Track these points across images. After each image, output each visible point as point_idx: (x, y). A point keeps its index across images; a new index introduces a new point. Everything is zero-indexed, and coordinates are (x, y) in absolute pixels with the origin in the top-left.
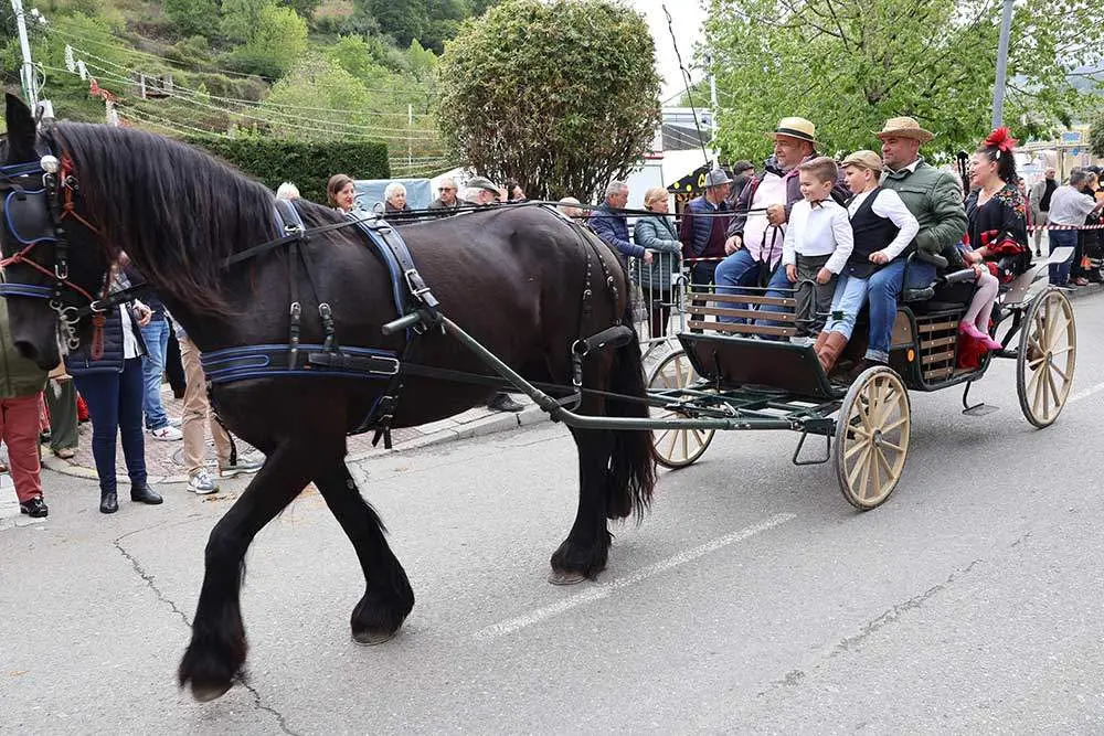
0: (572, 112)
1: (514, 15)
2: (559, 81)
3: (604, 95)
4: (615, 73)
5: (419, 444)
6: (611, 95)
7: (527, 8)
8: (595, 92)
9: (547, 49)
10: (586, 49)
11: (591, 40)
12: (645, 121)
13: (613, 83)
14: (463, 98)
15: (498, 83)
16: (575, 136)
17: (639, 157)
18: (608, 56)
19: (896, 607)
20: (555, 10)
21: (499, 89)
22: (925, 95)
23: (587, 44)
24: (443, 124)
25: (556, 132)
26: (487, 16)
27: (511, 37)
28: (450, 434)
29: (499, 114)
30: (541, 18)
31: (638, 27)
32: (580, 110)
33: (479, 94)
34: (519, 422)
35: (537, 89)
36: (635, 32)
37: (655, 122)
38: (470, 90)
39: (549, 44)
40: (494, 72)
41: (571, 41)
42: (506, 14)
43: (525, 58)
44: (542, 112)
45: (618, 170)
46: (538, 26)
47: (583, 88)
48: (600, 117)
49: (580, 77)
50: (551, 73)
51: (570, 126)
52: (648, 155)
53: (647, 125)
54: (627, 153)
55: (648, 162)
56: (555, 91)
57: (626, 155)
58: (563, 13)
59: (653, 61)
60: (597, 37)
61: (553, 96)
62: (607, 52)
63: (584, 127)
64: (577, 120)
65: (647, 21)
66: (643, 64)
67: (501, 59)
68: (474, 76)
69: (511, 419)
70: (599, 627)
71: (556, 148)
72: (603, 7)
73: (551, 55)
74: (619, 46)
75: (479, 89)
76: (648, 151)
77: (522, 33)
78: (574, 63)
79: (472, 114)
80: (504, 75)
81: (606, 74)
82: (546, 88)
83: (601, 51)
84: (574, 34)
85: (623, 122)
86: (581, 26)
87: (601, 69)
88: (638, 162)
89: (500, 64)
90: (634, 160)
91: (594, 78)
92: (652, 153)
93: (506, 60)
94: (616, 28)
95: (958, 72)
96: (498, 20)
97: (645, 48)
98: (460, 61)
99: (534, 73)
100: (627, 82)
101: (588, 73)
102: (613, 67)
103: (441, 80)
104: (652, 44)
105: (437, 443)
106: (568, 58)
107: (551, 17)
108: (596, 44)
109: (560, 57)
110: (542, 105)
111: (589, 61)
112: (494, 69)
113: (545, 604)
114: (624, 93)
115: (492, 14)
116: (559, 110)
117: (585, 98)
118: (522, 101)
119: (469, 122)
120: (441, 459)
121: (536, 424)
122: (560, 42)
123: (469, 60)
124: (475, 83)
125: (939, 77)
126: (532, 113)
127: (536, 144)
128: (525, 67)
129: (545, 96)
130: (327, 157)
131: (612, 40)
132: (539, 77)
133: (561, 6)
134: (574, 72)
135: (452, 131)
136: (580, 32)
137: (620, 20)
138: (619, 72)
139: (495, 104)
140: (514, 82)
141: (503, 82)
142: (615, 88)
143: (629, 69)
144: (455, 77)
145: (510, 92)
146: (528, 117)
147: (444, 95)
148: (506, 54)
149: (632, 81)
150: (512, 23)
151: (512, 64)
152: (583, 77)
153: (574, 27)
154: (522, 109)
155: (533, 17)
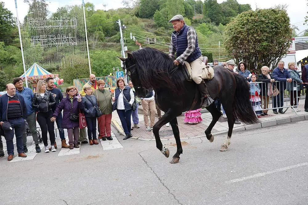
0: (263, 42)
1: (246, 15)
2: (259, 33)
3: (273, 36)
4: (276, 29)
6: (275, 35)
7: (249, 13)
8: (271, 35)
9: (256, 24)
10: (267, 23)
11: (269, 20)
12: (287, 42)
13: (276, 32)
14: (231, 40)
15: (241, 35)
16: (264, 48)
17: (285, 53)
18: (274, 25)
20: (258, 13)
21: (242, 37)
23: (267, 22)
24: (226, 47)
25: (259, 47)
27: (245, 21)
30: (253, 15)
31: (284, 15)
32: (266, 40)
33: (235, 38)
34: (245, 129)
35: (253, 36)
37: (290, 42)
38: (233, 37)
39: (256, 23)
40: (240, 32)
41: (262, 21)
42: (243, 15)
43: (249, 27)
44: (254, 42)
45: (278, 57)
46: (253, 18)
47: (266, 34)
48: (272, 42)
49: (265, 31)
50: (257, 31)
51: (263, 46)
52: (288, 52)
53: (287, 44)
54: (281, 52)
55: (288, 54)
56: (258, 36)
57: (281, 53)
58: (260, 13)
59: (289, 24)
60: (271, 19)
61: (257, 37)
62: (274, 23)
63: (267, 45)
64: (265, 44)
65: (287, 12)
66: (285, 26)
67: (242, 28)
68: (234, 33)
69: (243, 128)
70: (260, 183)
71: (259, 52)
72: (273, 10)
73: (256, 26)
74: (277, 21)
76: (288, 51)
77: (248, 20)
78: (264, 27)
79: (234, 44)
80: (243, 32)
81: (274, 30)
82: (255, 35)
83: (272, 23)
84: (263, 19)
85: (280, 43)
86: (266, 16)
87: (272, 28)
88: (285, 55)
89: (242, 30)
90: (283, 54)
91: (270, 31)
92: (289, 51)
93: (244, 28)
94: (276, 16)
96: (241, 17)
97: (286, 20)
98: (231, 29)
99: (252, 31)
100: (280, 32)
101: (268, 30)
102: (276, 27)
104: (289, 19)
105: (221, 134)
106: (262, 26)
107: (257, 15)
108: (270, 21)
109: (259, 26)
110: (254, 40)
111: (268, 26)
112: (240, 31)
113: (246, 176)
114: (279, 35)
115: (239, 15)
116: (260, 41)
117: (267, 37)
118: (248, 39)
119: (233, 46)
121: (250, 130)
122: (259, 22)
123: (233, 29)
124: (235, 35)
126: (251, 42)
127: (252, 51)
128: (248, 30)
129: (255, 37)
131: (275, 20)
132: (253, 32)
133: (259, 11)
134: (264, 30)
135: (229, 49)
136: (265, 18)
137: (278, 13)
138: (278, 29)
139: (241, 40)
140: (246, 34)
141: (243, 34)
142: (277, 33)
143: (281, 28)
144: (229, 34)
145: (245, 37)
146: (250, 44)
147: (227, 39)
148: (243, 26)
149: (282, 31)
150: (245, 18)
151: (245, 29)
152: (266, 31)
153: (264, 17)
154: (249, 41)
155: (251, 15)
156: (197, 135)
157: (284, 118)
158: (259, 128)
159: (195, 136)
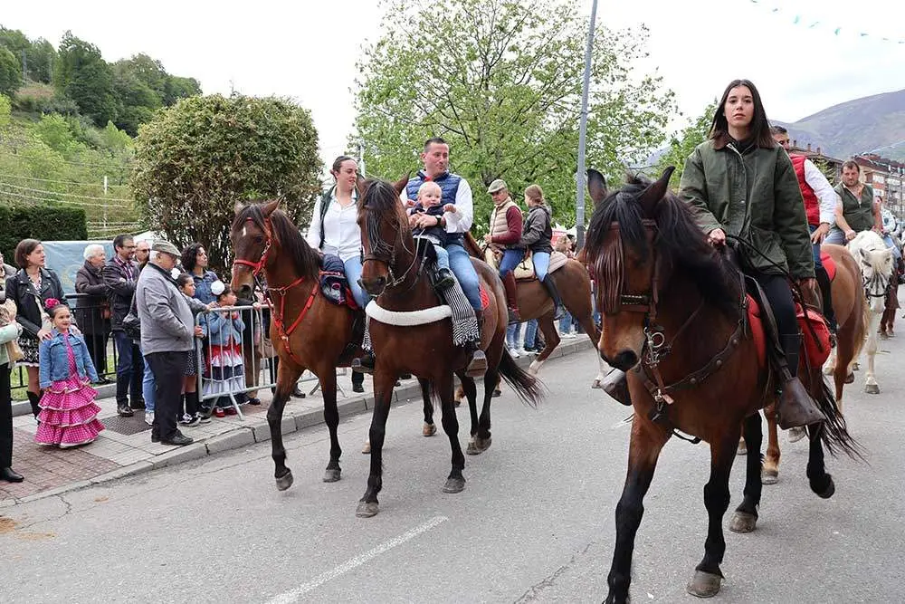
0: (248, 188)
1: (201, 106)
2: (238, 162)
3: (276, 174)
4: (286, 157)
5: (117, 476)
6: (282, 175)
7: (212, 102)
8: (269, 172)
9: (229, 136)
10: (261, 137)
11: (265, 130)
12: (310, 196)
13: (284, 165)
14: (155, 174)
15: (186, 162)
18: (280, 144)
19: (533, 587)
20: (236, 104)
21: (187, 167)
22: (527, 180)
23: (261, 133)
24: (138, 195)
26: (178, 106)
27: (199, 124)
28: (146, 465)
29: (188, 188)
30: (223, 110)
31: (305, 120)
32: (257, 186)
33: (167, 171)
34: (208, 451)
35: (220, 169)
36: (303, 125)
38: (163, 167)
39: (230, 132)
40: (183, 153)
41: (248, 130)
42: (194, 105)
43: (211, 143)
44: (225, 187)
46: (221, 116)
47: (259, 169)
48: (273, 193)
49: (256, 160)
50: (232, 155)
51: (247, 200)
56: (235, 170)
58: (243, 107)
59: (317, 148)
60: (271, 128)
61: (233, 175)
62: (279, 140)
64: (253, 195)
65: (312, 116)
66: (308, 151)
67: (189, 142)
68: (166, 156)
69: (201, 448)
72: (276, 104)
73: (232, 141)
74: (288, 136)
75: (170, 167)
77: (207, 121)
78: (252, 148)
79: (164, 187)
80: (192, 156)
81: (278, 158)
82: (228, 168)
83: (274, 139)
84: (251, 125)
85: (292, 197)
86: (258, 118)
87: (274, 153)
89: (188, 147)
91: (267, 161)
93: (193, 143)
94: (287, 121)
95: (550, 164)
96: (187, 110)
97: (310, 137)
98: (154, 142)
99: (218, 155)
100: (295, 165)
101: (262, 155)
102: (284, 152)
103: (136, 158)
104: (316, 134)
105: (134, 474)
106: (247, 144)
107: (233, 110)
108: (270, 133)
109: (240, 142)
110: (224, 182)
111: (263, 147)
112: (183, 150)
114: (293, 174)
115: (182, 104)
116: (239, 186)
117: (260, 177)
118: (207, 178)
119: (161, 194)
120: (139, 489)
121: (222, 452)
122: (240, 130)
123: (161, 141)
124: (166, 161)
125: (537, 167)
126: (216, 188)
127: (219, 214)
128: (208, 149)
129: (226, 174)
130: (29, 220)
131: (283, 131)
132: (222, 159)
133: (241, 101)
134: (251, 155)
135: (145, 201)
136: (257, 123)
137: (290, 114)
138: (288, 156)
139: (184, 179)
140: (200, 162)
141: (191, 162)
142: (286, 169)
143: (297, 155)
144: (149, 155)
145: (197, 170)
146: (212, 191)
147: (139, 170)
148: (193, 138)
149: (299, 163)
150: (199, 113)
151: (198, 147)
152: (259, 160)
153: (252, 119)
154: (207, 184)
155: (217, 109)
156: (46, 487)
157: (315, 409)
158: (249, 444)
159: (40, 491)
